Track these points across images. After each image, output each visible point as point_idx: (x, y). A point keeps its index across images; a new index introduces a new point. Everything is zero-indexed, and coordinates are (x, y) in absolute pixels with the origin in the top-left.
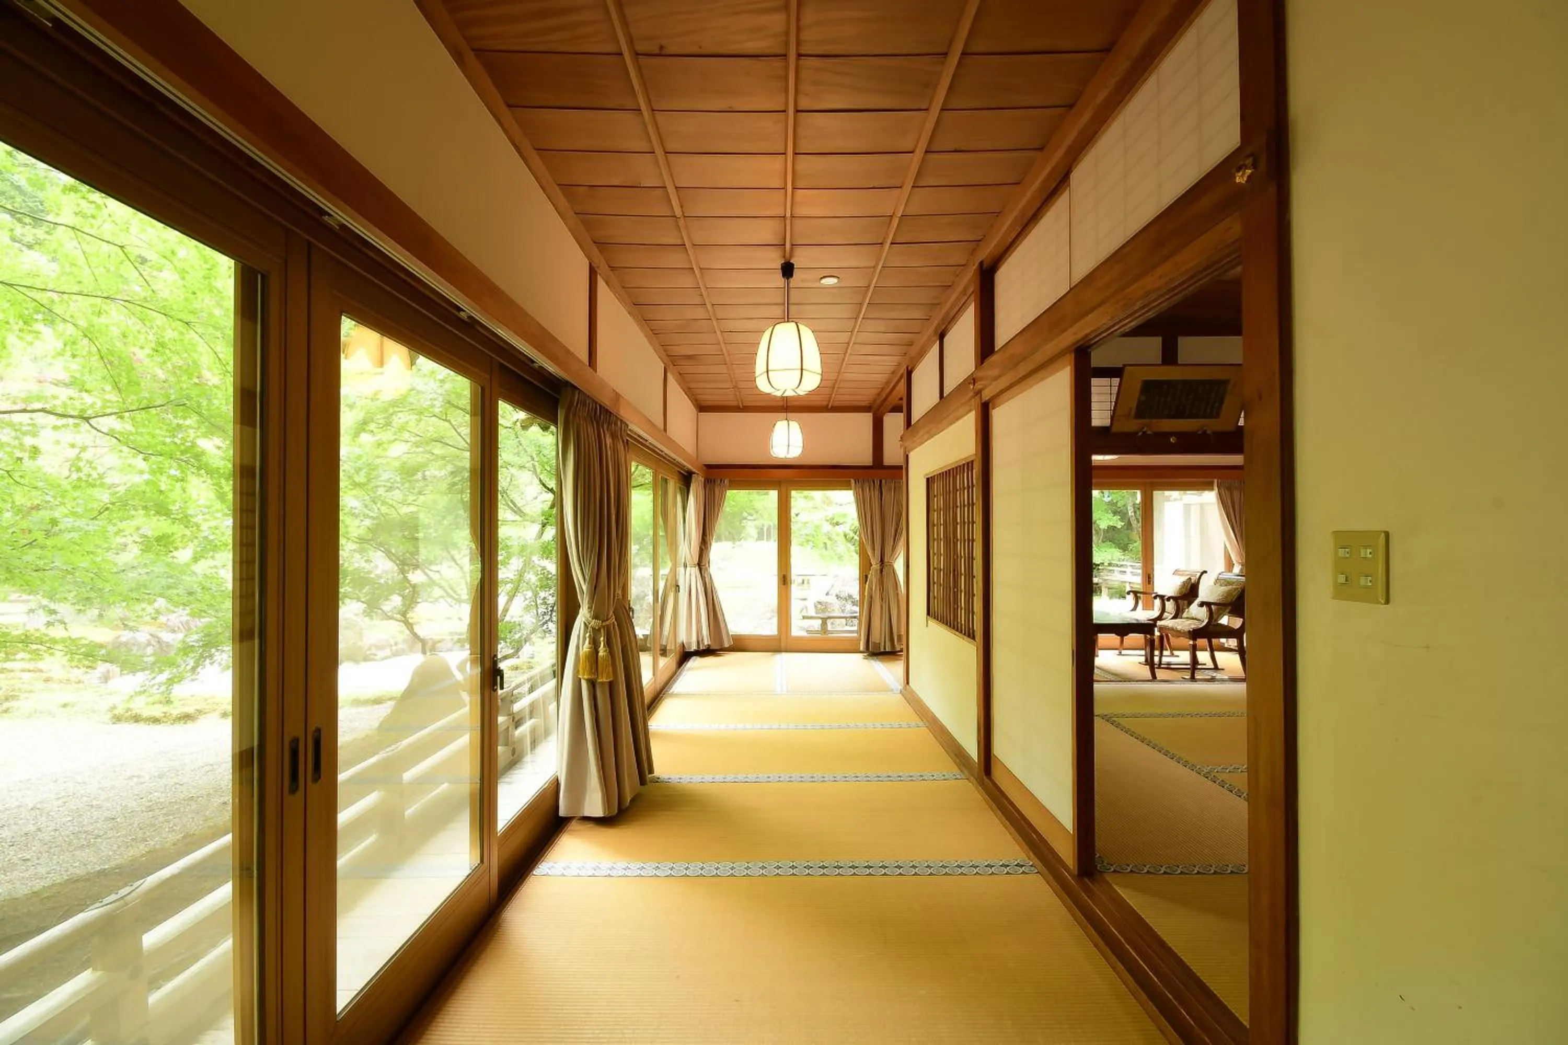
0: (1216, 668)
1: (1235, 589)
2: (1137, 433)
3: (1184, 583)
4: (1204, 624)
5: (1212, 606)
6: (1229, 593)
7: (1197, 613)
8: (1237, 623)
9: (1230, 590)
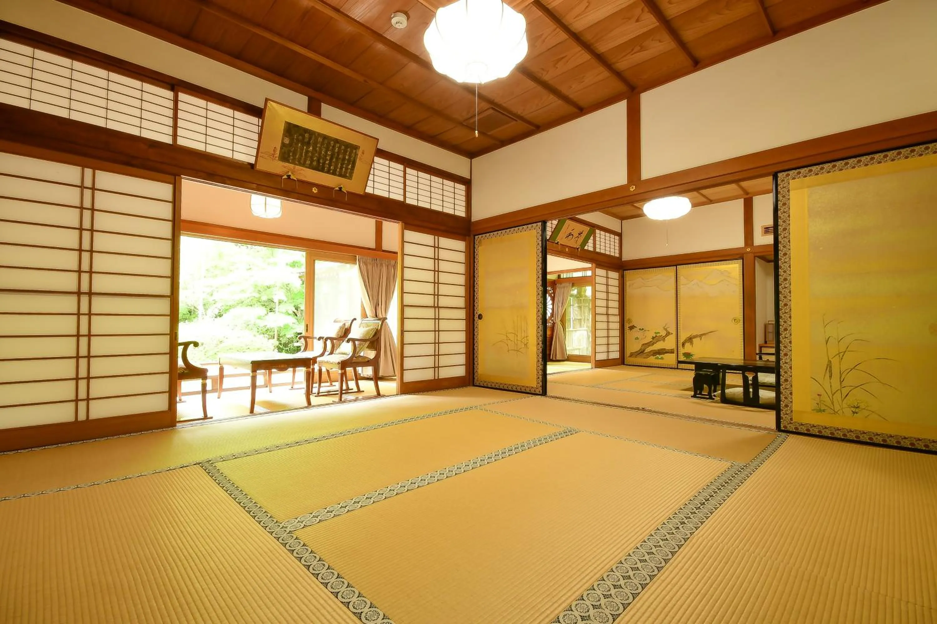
0: (359, 391)
1: (372, 329)
2: (283, 176)
3: (341, 328)
4: (350, 356)
5: (356, 342)
6: (368, 332)
7: (346, 349)
8: (371, 354)
9: (369, 330)
